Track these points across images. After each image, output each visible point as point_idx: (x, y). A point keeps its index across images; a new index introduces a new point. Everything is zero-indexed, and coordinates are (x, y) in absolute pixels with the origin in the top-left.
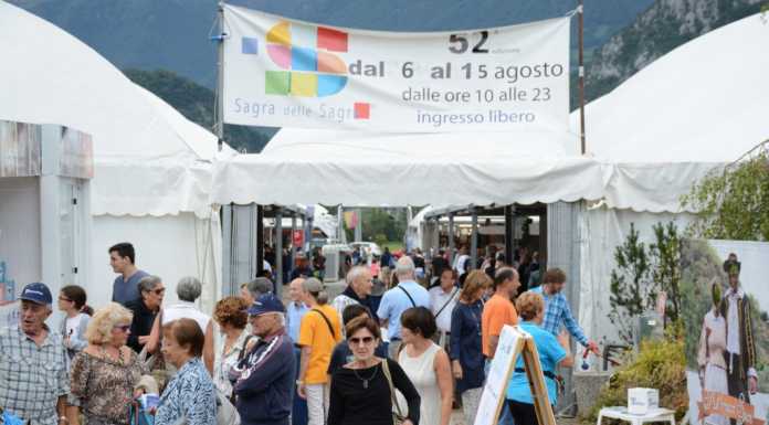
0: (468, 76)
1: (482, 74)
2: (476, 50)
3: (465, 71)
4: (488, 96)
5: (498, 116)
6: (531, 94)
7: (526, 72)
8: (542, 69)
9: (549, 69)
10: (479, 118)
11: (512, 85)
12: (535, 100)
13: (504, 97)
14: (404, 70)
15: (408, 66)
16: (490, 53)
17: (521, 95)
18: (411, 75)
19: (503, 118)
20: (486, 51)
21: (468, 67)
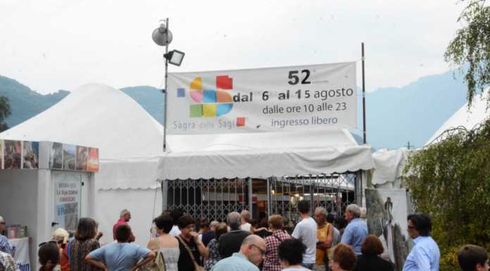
0: (299, 97)
1: (307, 96)
2: (304, 82)
3: (297, 95)
4: (310, 108)
5: (316, 121)
6: (335, 106)
7: (332, 94)
8: (341, 92)
9: (345, 92)
10: (306, 122)
11: (324, 101)
12: (337, 110)
13: (320, 109)
14: (264, 96)
15: (266, 94)
16: (311, 84)
17: (329, 107)
18: (267, 99)
19: (320, 121)
20: (309, 83)
21: (299, 92)
